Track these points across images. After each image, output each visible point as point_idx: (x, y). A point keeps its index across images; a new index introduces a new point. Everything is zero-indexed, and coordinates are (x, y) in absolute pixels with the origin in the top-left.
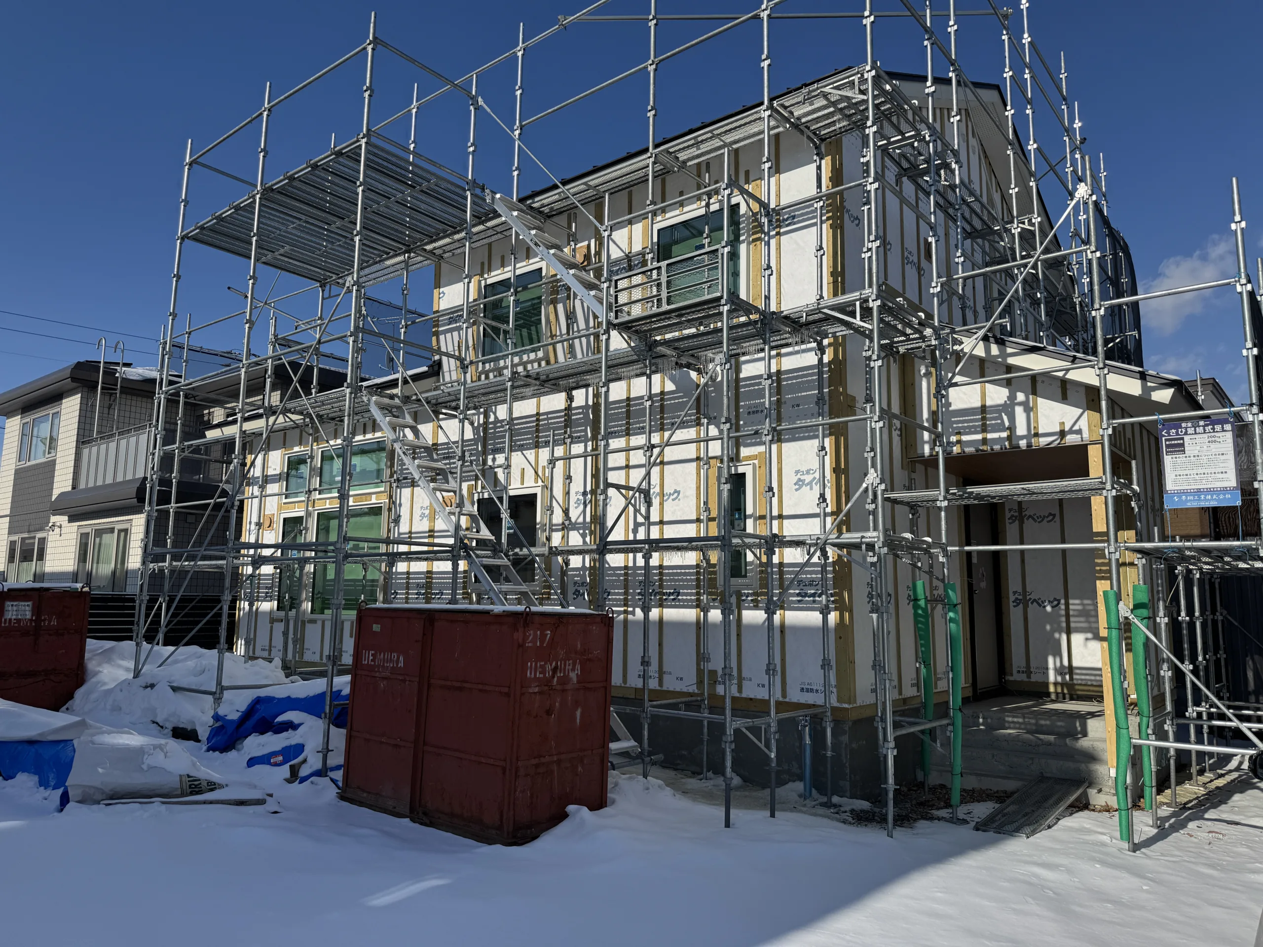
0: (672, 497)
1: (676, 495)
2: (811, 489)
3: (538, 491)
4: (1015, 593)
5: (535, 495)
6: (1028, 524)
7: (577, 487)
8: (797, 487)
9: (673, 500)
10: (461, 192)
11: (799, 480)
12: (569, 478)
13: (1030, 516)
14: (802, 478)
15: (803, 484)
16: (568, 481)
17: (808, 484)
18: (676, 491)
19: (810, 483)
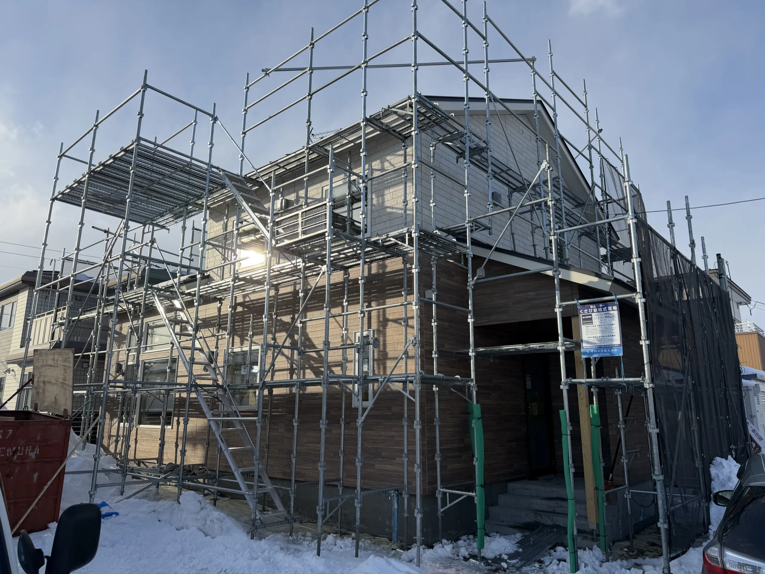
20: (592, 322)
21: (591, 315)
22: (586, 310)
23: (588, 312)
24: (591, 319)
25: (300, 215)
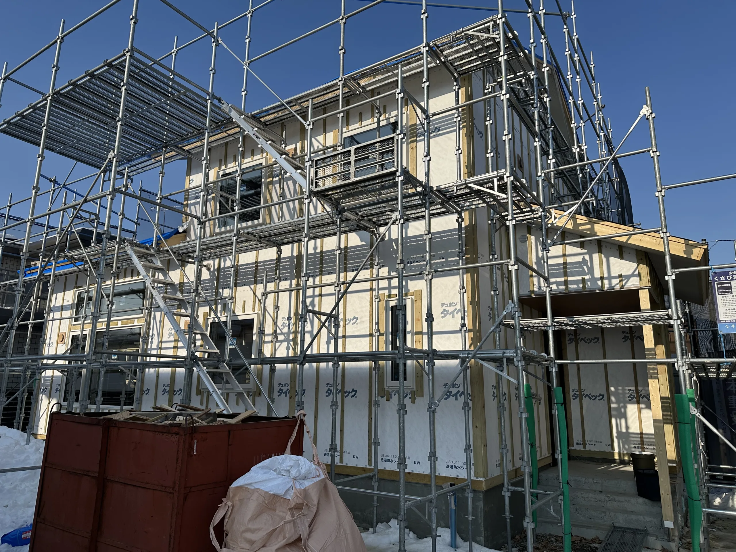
0: (352, 322)
1: (355, 320)
2: (453, 316)
3: (255, 317)
4: (573, 390)
5: (253, 320)
6: (581, 344)
7: (283, 313)
8: (443, 315)
9: (353, 324)
10: (203, 102)
11: (445, 310)
12: (277, 307)
13: (582, 339)
14: (447, 309)
15: (447, 313)
16: (276, 310)
17: (451, 313)
18: (354, 318)
19: (452, 313)
20: (731, 292)
21: (730, 283)
22: (723, 277)
23: (726, 279)
24: (730, 287)
25: (353, 153)
